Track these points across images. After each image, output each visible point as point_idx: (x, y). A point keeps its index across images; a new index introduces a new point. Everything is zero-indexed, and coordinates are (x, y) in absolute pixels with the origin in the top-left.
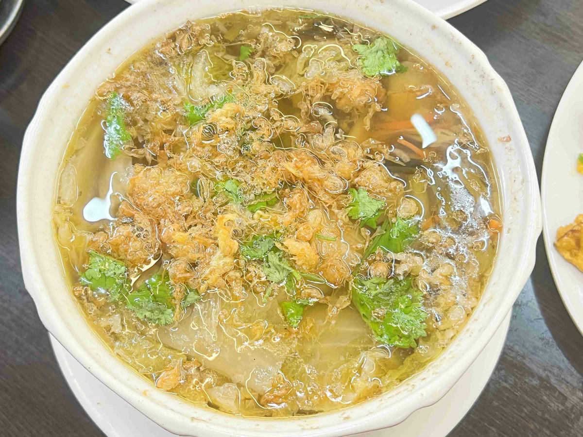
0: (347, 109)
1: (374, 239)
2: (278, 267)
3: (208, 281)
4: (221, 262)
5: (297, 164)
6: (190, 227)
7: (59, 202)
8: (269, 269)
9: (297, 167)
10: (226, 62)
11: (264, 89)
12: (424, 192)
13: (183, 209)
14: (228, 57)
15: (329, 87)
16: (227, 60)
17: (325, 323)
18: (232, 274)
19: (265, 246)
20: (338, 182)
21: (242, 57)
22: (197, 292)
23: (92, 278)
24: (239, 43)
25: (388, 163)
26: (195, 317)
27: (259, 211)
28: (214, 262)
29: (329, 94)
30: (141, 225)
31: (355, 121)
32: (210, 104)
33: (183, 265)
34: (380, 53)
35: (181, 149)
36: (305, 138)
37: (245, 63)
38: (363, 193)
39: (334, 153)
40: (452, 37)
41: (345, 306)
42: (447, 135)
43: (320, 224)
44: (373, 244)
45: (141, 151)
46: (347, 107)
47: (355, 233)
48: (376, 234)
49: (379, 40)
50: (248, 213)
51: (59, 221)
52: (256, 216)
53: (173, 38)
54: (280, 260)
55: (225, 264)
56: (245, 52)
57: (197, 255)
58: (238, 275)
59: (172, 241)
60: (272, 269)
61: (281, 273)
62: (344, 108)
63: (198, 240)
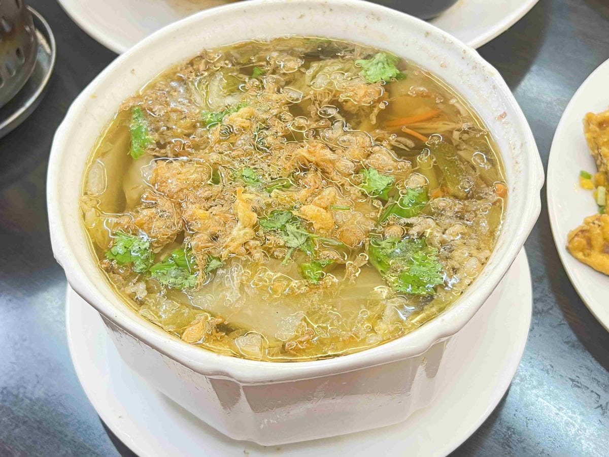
0: (353, 110)
1: (386, 208)
2: (296, 234)
3: (229, 248)
4: (242, 232)
5: (309, 149)
6: (211, 206)
7: (86, 194)
8: (287, 237)
9: (309, 152)
10: (240, 79)
11: (275, 97)
12: (430, 168)
13: (203, 193)
14: (241, 76)
15: (335, 93)
16: (242, 78)
17: (344, 279)
18: (252, 243)
19: (283, 219)
20: (350, 164)
21: (254, 75)
22: (219, 259)
23: (118, 253)
24: (252, 65)
25: (394, 148)
26: (217, 280)
27: (275, 190)
28: (235, 232)
29: (336, 98)
30: (164, 209)
31: (362, 120)
32: (226, 110)
33: (206, 237)
34: (380, 65)
35: (201, 147)
36: (316, 133)
37: (257, 79)
38: (373, 172)
39: (344, 141)
40: (443, 39)
41: (362, 264)
42: (449, 125)
43: (334, 197)
44: (385, 213)
45: (163, 151)
46: (353, 108)
47: (368, 205)
48: (389, 204)
49: (379, 54)
50: (266, 194)
51: (86, 207)
52: (272, 194)
53: (191, 63)
54: (298, 228)
55: (245, 234)
56: (257, 71)
57: (219, 228)
58: (258, 243)
59: (194, 218)
60: (291, 237)
61: (299, 239)
62: (351, 109)
63: (219, 216)
